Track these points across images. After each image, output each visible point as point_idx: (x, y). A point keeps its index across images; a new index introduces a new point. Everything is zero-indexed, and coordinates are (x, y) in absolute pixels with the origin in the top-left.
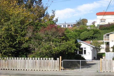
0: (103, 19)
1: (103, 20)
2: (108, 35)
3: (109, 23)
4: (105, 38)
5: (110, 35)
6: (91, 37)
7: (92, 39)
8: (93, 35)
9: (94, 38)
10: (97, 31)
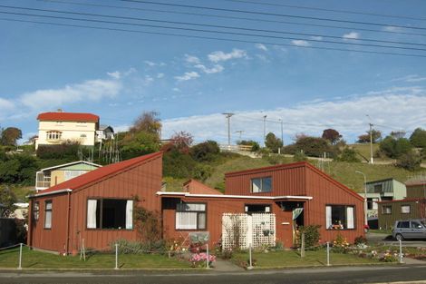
0: (54, 131)
1: (55, 134)
2: (48, 173)
3: (69, 142)
4: (39, 180)
5: (52, 173)
6: (11, 176)
7: (14, 182)
8: (18, 171)
9: (22, 180)
10: (29, 162)
